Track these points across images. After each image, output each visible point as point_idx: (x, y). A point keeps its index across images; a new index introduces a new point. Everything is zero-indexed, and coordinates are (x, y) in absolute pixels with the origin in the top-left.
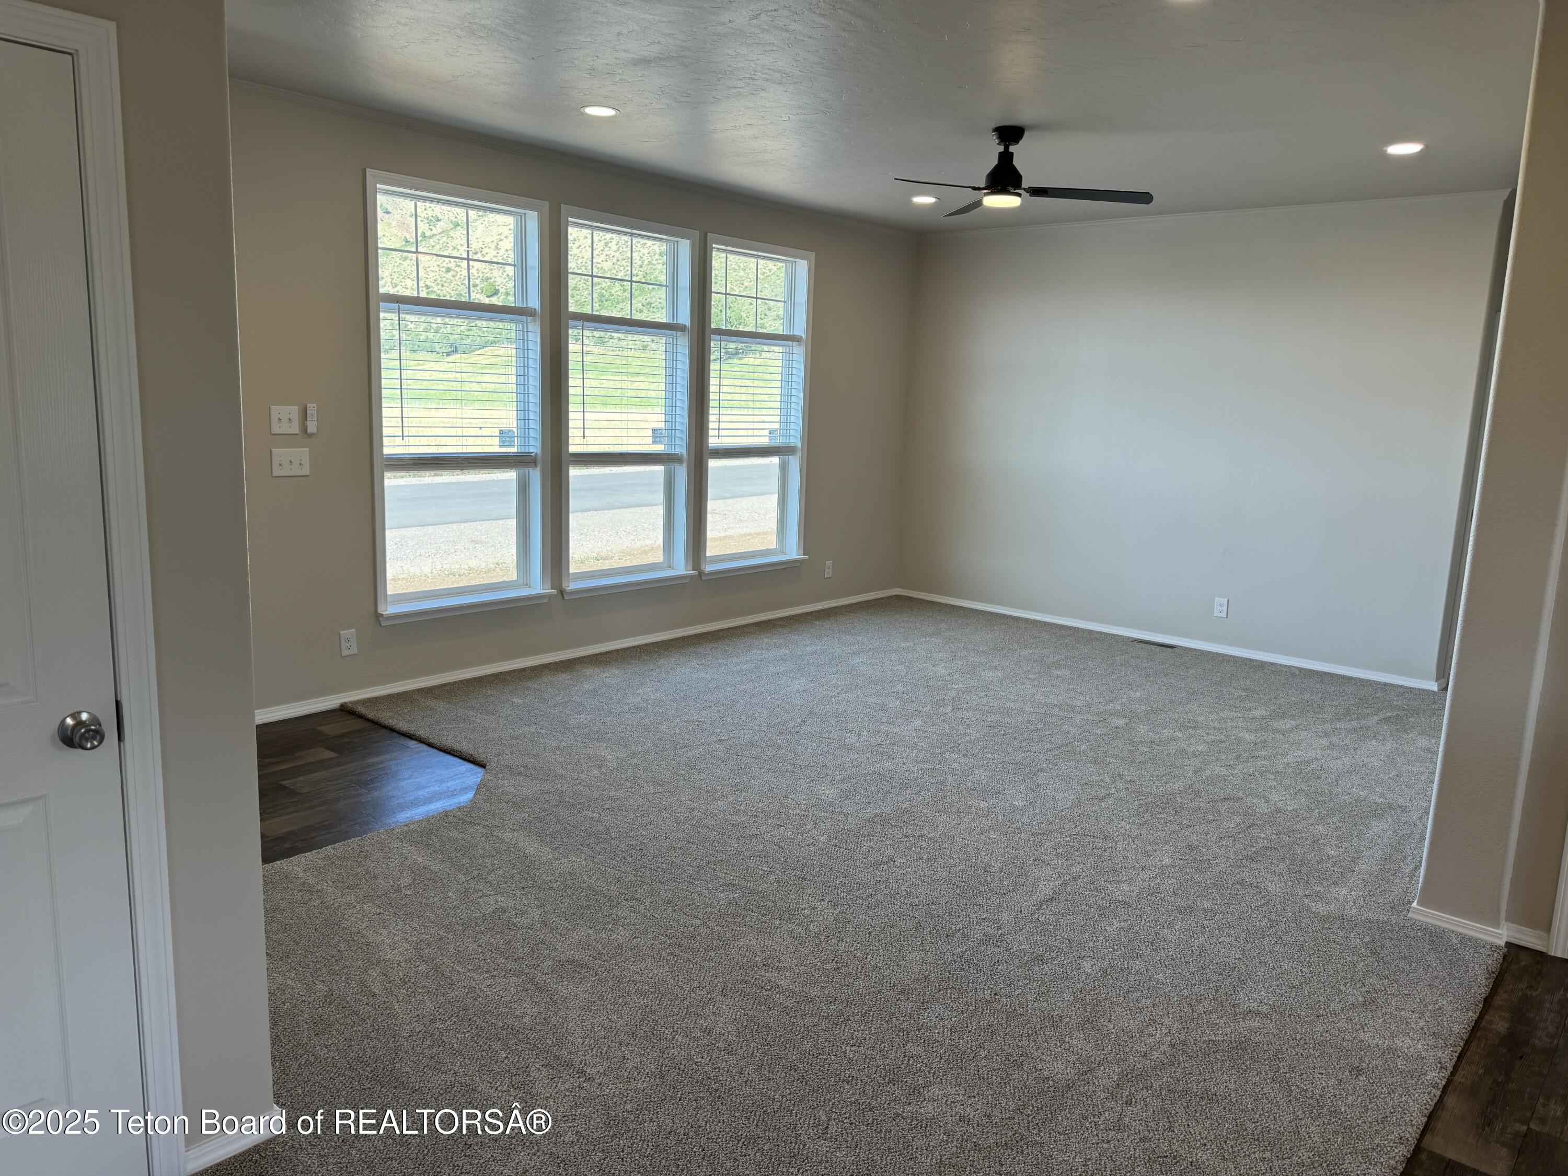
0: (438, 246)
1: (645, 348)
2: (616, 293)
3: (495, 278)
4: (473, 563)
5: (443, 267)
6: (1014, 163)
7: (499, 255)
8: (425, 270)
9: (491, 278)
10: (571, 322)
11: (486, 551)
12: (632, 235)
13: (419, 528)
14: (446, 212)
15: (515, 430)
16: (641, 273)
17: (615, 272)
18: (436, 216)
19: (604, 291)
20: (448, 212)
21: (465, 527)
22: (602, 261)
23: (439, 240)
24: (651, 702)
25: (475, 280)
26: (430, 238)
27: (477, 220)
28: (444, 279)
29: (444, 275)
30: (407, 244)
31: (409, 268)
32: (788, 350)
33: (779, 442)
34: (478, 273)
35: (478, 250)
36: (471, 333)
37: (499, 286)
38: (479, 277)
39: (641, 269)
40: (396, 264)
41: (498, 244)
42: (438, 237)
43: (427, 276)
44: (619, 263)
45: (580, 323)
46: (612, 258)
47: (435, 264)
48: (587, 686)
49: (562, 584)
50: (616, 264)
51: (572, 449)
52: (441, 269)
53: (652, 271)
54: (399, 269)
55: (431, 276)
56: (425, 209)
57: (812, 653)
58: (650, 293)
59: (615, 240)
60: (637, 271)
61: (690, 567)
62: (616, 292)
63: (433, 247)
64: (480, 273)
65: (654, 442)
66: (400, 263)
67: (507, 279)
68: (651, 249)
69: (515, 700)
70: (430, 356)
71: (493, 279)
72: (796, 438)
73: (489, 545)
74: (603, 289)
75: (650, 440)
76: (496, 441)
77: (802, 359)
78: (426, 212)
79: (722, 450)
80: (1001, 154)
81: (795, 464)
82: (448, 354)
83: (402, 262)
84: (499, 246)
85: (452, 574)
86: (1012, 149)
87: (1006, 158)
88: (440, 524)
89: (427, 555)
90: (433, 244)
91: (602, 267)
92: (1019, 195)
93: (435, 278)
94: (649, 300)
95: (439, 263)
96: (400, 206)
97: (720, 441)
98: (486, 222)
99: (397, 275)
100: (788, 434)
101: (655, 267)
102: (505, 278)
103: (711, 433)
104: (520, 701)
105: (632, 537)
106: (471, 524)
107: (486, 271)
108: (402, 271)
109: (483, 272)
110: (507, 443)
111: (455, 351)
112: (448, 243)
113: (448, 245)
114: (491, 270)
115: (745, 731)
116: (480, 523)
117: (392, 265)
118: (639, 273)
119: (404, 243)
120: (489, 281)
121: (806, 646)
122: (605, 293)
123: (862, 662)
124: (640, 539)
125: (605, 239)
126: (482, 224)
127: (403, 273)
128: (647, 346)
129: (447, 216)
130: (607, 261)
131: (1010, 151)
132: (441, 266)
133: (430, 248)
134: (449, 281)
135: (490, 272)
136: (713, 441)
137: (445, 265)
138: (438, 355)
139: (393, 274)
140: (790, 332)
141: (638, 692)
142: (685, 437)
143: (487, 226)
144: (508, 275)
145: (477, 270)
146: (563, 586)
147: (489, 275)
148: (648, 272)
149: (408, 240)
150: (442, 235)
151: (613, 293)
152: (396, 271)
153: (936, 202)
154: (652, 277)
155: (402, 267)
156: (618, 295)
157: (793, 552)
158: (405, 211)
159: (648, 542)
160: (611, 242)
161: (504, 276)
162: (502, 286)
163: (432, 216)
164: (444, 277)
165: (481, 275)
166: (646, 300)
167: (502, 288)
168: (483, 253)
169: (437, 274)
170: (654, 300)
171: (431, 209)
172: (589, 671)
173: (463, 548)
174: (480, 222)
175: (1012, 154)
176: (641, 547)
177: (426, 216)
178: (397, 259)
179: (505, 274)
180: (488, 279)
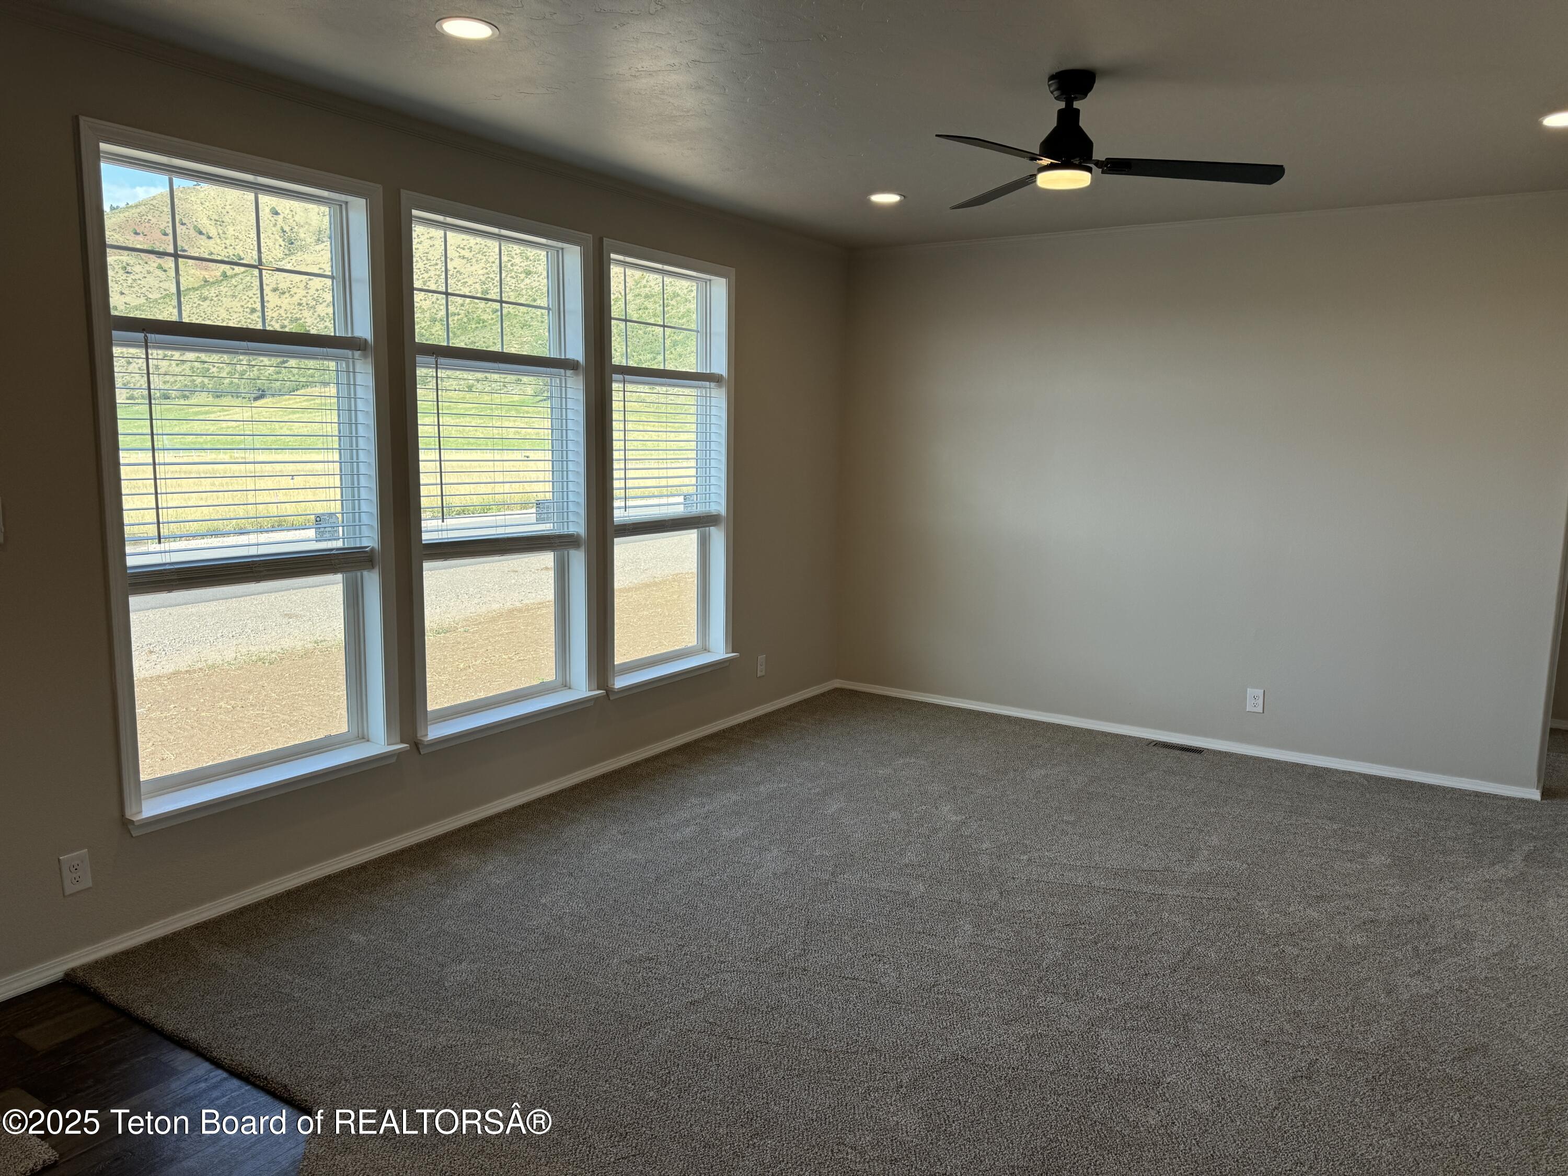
0: (241, 285)
1: (470, 389)
2: (437, 333)
3: (306, 318)
4: (287, 643)
5: (247, 307)
6: (1081, 124)
7: (309, 295)
8: (227, 311)
9: (300, 319)
10: (419, 359)
11: (302, 626)
12: (500, 237)
13: (221, 601)
14: (249, 251)
15: (339, 516)
16: (463, 312)
17: (435, 311)
18: (238, 254)
19: (423, 330)
20: (251, 251)
21: (276, 597)
22: (421, 300)
23: (242, 279)
24: (567, 920)
25: (283, 321)
26: (232, 277)
27: (283, 258)
28: (249, 321)
29: (249, 316)
30: (206, 284)
31: (209, 308)
32: (704, 393)
33: (697, 510)
34: (286, 314)
35: (286, 290)
36: (280, 377)
37: (309, 326)
38: (288, 317)
39: (463, 308)
40: (195, 305)
41: (307, 284)
42: (240, 276)
43: (230, 318)
44: (438, 302)
45: (432, 359)
46: (430, 297)
47: (239, 305)
48: (465, 896)
49: (416, 734)
50: (436, 303)
51: (426, 537)
52: (245, 310)
53: (474, 310)
54: (198, 311)
55: (234, 317)
56: (226, 248)
57: (771, 797)
58: (473, 332)
59: (434, 279)
60: (458, 310)
61: (595, 685)
62: (437, 331)
63: (236, 286)
64: (289, 313)
65: (540, 520)
66: (199, 304)
67: (318, 320)
68: (472, 287)
69: (354, 937)
70: (237, 402)
71: (303, 320)
72: (718, 504)
73: (305, 618)
74: (423, 329)
75: (533, 518)
76: (311, 533)
77: (724, 405)
78: (226, 250)
79: (630, 525)
80: (1061, 112)
81: (718, 538)
82: (256, 399)
83: (202, 303)
84: (308, 286)
85: (260, 660)
86: (1076, 105)
87: (1069, 118)
88: (246, 596)
89: (231, 636)
90: (236, 284)
91: (421, 306)
92: (1089, 170)
93: (238, 319)
94: (472, 339)
95: (243, 304)
96: (197, 244)
97: (626, 514)
98: (293, 261)
99: (196, 316)
100: (708, 500)
101: (478, 306)
102: (316, 319)
103: (616, 504)
104: (362, 939)
105: (476, 601)
106: (283, 593)
107: (295, 311)
108: (202, 313)
109: (291, 313)
110: (327, 535)
111: (261, 397)
112: (252, 283)
113: (252, 285)
114: (301, 310)
115: (727, 976)
116: (295, 591)
117: (190, 306)
118: (461, 311)
119: (203, 283)
120: (299, 321)
121: (758, 784)
122: (425, 332)
123: (841, 809)
124: (485, 603)
125: (423, 278)
126: (289, 263)
127: (203, 314)
128: (473, 386)
129: (251, 255)
130: (425, 300)
131: (1074, 107)
132: (245, 306)
133: (232, 288)
134: (254, 322)
135: (300, 312)
136: (620, 515)
137: (250, 306)
138: (244, 400)
139: (192, 315)
140: (706, 370)
141: (543, 901)
142: (582, 511)
143: (295, 265)
144: (319, 316)
145: (285, 310)
146: (418, 736)
147: (298, 316)
148: (470, 311)
149: (208, 280)
150: (245, 274)
151: (433, 332)
152: (195, 312)
153: (900, 202)
154: (475, 316)
155: (201, 307)
156: (439, 335)
157: (719, 650)
158: (203, 249)
159: (495, 606)
160: (429, 281)
161: (315, 317)
162: (312, 326)
163: (234, 255)
164: (249, 318)
165: (290, 316)
166: (469, 339)
167: (313, 328)
168: (291, 293)
169: (241, 315)
170: (477, 339)
171: (232, 247)
172: (463, 861)
173: (274, 624)
174: (287, 260)
175: (1078, 111)
176: (488, 612)
177: (227, 255)
178: (196, 300)
179: (316, 314)
180: (297, 319)
